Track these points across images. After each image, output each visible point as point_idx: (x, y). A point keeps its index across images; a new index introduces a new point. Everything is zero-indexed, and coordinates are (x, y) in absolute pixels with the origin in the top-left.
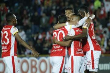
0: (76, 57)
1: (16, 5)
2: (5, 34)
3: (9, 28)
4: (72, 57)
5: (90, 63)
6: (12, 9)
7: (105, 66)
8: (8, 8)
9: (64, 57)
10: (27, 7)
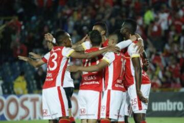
0: (114, 91)
1: (34, 18)
2: (54, 57)
3: (59, 49)
4: (109, 91)
5: (135, 102)
6: (27, 24)
7: (161, 106)
8: (22, 23)
9: (100, 92)
10: (49, 22)
